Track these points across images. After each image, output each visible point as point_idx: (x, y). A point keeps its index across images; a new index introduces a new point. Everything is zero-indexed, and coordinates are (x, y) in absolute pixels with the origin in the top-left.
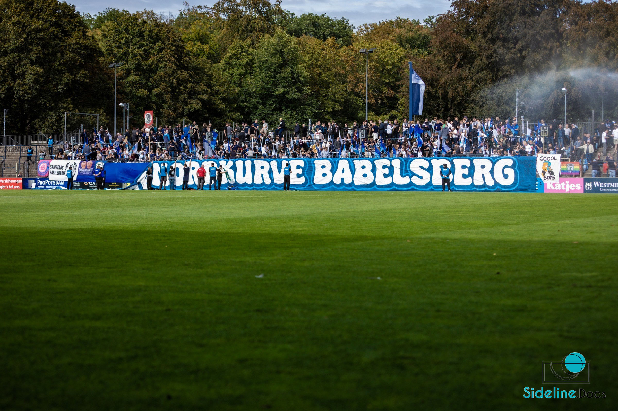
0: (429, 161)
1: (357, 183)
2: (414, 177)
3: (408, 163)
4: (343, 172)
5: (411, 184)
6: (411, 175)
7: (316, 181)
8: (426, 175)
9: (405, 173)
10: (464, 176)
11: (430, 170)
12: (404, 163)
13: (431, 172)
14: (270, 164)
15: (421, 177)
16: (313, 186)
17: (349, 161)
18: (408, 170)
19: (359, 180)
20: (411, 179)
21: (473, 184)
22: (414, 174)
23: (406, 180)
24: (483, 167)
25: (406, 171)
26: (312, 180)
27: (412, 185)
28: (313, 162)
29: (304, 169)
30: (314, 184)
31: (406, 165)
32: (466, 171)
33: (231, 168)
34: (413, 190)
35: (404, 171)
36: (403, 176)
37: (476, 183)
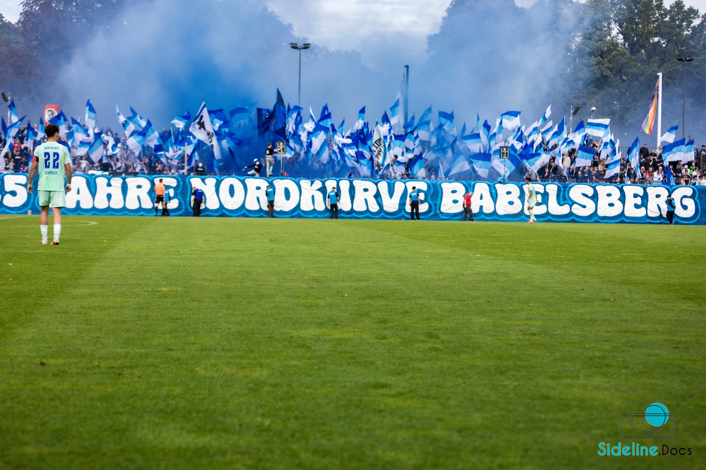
0: (594, 188)
1: (500, 212)
2: (575, 206)
3: (567, 189)
4: (481, 198)
5: (571, 214)
6: (571, 203)
7: (443, 209)
8: (590, 205)
9: (563, 201)
10: (637, 206)
11: (595, 197)
12: (562, 189)
13: (595, 200)
14: (377, 185)
15: (584, 207)
16: (440, 215)
17: (489, 185)
18: (567, 197)
19: (503, 208)
20: (571, 209)
21: (647, 216)
22: (574, 203)
23: (565, 210)
24: (658, 196)
25: (565, 199)
26: (438, 207)
27: (571, 216)
28: (440, 185)
29: (427, 193)
30: (441, 213)
31: (564, 191)
32: (639, 201)
33: (319, 190)
34: (573, 221)
35: (561, 199)
36: (560, 204)
37: (650, 214)
